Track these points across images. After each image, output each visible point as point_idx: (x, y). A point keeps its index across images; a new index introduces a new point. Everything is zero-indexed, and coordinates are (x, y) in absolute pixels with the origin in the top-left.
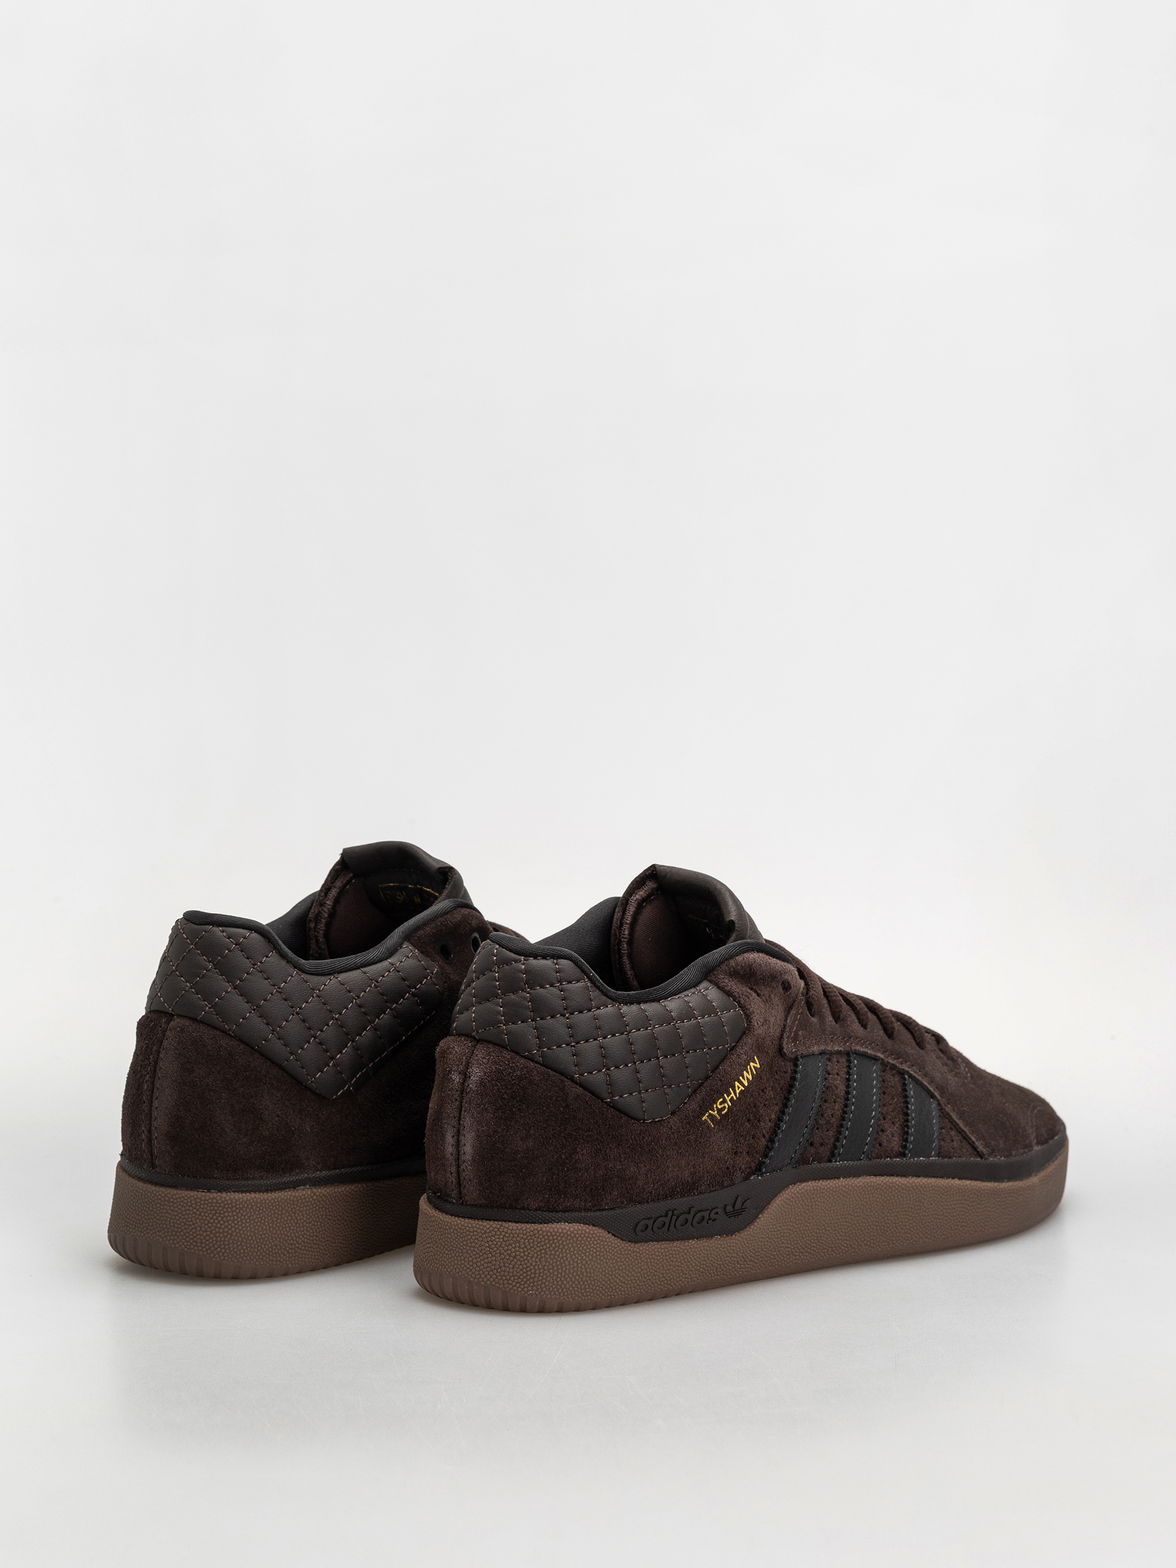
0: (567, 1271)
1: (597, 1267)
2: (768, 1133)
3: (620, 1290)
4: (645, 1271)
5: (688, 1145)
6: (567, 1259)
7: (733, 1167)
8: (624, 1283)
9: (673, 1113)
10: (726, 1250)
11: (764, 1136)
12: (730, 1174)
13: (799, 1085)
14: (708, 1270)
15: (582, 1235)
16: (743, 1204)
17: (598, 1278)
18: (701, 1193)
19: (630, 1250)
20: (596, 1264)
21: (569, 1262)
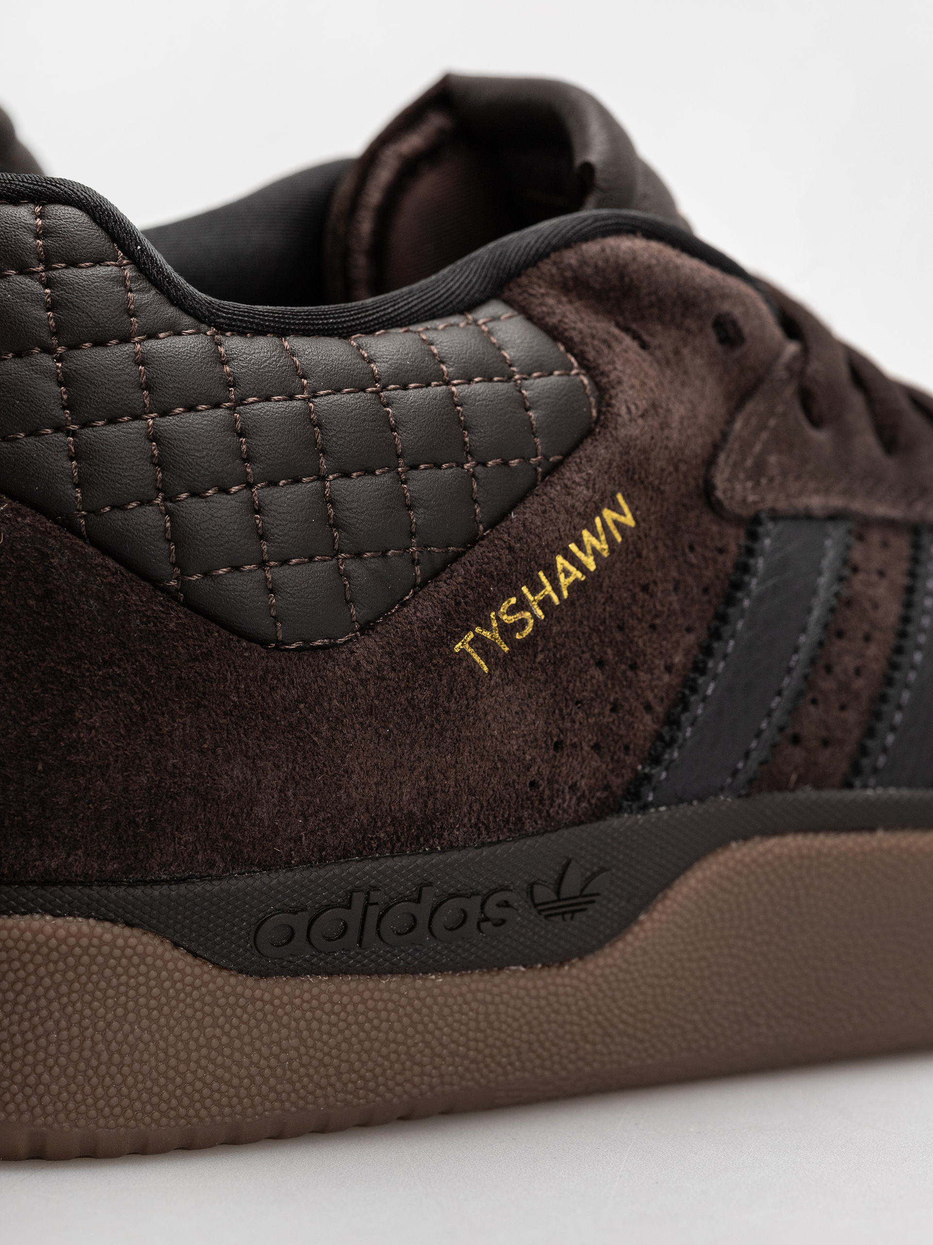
0: (52, 1049)
1: (139, 1039)
2: (662, 700)
3: (217, 1103)
4: (293, 1053)
5: (410, 717)
6: (51, 1014)
7: (551, 782)
8: (228, 1083)
9: (367, 628)
10: (543, 1003)
11: (648, 708)
12: (541, 802)
13: (758, 584)
14: (492, 1056)
15: (93, 951)
16: (588, 881)
17: (146, 1068)
18: (452, 847)
19: (242, 995)
20: (137, 1030)
21: (57, 1022)
